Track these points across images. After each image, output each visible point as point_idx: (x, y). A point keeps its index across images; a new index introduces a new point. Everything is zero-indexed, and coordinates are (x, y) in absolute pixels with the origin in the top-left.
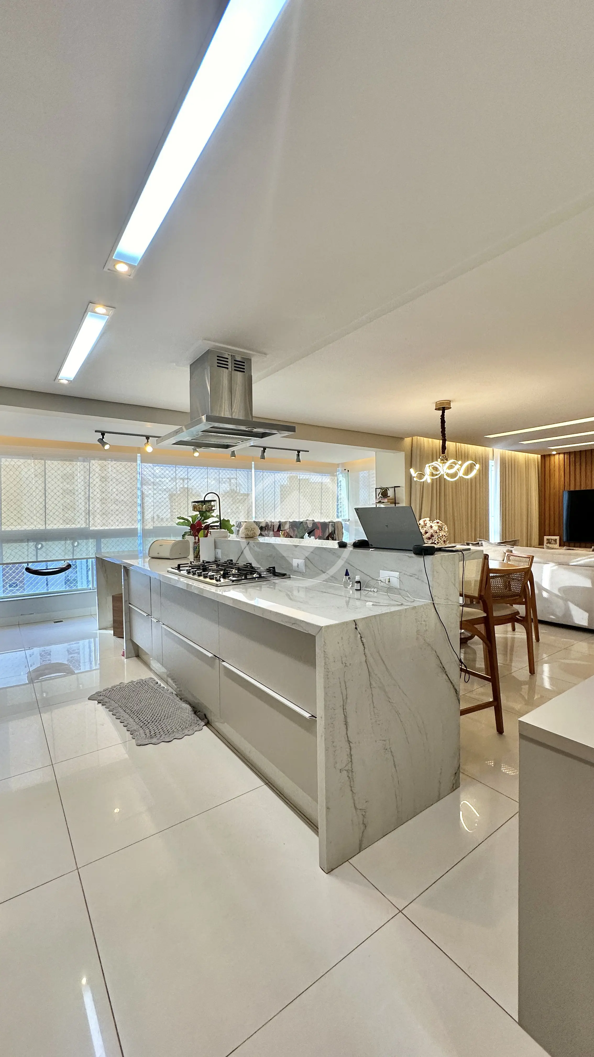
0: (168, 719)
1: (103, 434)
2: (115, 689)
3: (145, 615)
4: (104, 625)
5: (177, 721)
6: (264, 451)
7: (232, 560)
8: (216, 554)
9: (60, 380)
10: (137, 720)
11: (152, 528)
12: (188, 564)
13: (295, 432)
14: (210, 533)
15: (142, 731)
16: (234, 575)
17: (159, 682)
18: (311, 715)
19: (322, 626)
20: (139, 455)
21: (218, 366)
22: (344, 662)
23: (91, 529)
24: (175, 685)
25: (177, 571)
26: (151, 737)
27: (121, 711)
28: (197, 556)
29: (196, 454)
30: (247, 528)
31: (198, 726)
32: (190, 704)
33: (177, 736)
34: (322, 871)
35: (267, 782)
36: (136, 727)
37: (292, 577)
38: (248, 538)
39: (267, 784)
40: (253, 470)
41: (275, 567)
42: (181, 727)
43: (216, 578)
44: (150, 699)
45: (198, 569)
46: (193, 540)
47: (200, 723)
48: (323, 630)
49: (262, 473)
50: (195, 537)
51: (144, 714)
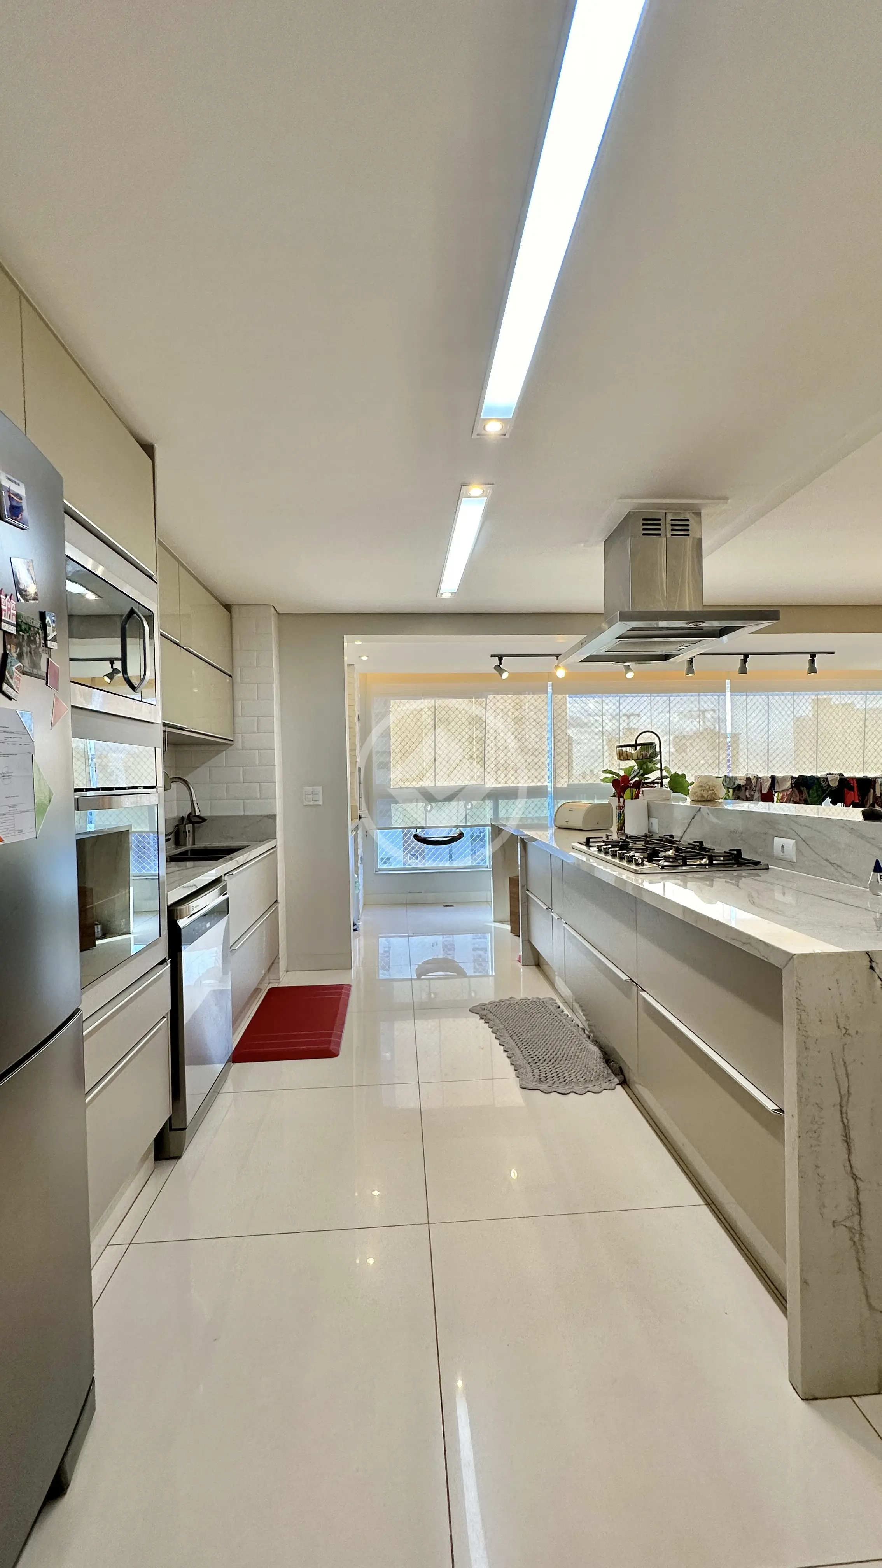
0: (567, 1062)
1: (500, 659)
2: (503, 1004)
3: (545, 907)
4: (500, 918)
5: (579, 1067)
6: (745, 661)
7: (672, 836)
8: (649, 825)
9: (442, 594)
10: (525, 1052)
11: (566, 785)
12: (602, 838)
13: (779, 620)
14: (642, 794)
15: (529, 1069)
16: (666, 858)
17: (562, 1007)
18: (777, 1108)
19: (793, 952)
20: (550, 683)
21: (644, 534)
22: (841, 1026)
23: (487, 786)
24: (584, 1015)
25: (584, 848)
26: (540, 1081)
27: (507, 1035)
28: (621, 828)
29: (630, 675)
30: (701, 786)
31: (608, 1083)
32: (601, 1048)
33: (576, 1089)
34: (794, 1391)
35: (710, 1202)
36: (522, 1062)
37: (771, 868)
38: (704, 801)
39: (709, 1204)
40: (728, 694)
41: (740, 850)
42: (584, 1078)
43: (636, 860)
44: (546, 1028)
45: (613, 846)
46: (617, 804)
47: (612, 1078)
48: (796, 962)
49: (745, 697)
50: (619, 799)
51: (535, 1046)
